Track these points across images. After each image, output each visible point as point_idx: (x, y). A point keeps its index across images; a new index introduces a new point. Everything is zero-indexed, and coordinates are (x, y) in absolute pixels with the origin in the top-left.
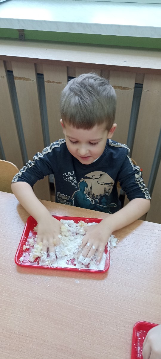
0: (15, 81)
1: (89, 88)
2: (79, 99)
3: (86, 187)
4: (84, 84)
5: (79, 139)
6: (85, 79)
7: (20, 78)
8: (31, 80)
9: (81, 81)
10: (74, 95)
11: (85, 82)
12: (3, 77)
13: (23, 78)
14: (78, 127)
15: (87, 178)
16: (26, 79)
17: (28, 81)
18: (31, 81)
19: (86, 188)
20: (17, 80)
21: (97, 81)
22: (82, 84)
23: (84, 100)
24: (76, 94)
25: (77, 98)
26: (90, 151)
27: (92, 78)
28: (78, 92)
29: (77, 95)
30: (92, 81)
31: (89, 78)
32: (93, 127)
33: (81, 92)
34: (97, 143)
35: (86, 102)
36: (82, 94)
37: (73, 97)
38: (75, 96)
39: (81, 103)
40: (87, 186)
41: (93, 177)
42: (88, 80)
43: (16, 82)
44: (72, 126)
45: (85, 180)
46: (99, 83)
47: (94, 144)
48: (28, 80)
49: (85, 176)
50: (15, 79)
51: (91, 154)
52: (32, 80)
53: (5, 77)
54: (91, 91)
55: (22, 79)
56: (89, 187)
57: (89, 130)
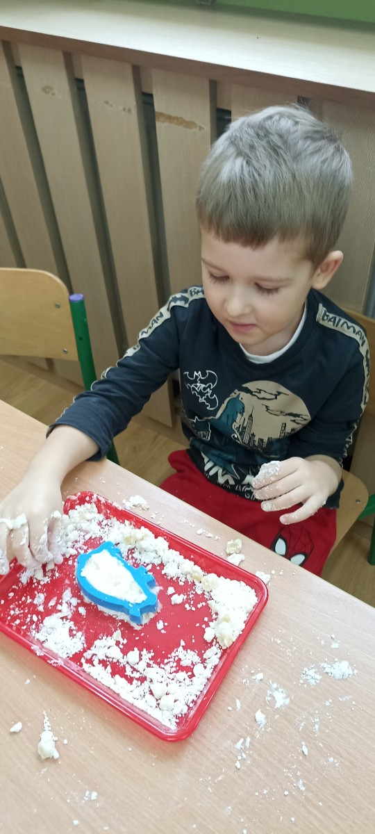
0: (158, 124)
1: (276, 139)
2: (242, 167)
3: (240, 413)
4: (265, 128)
5: (231, 269)
6: (270, 117)
7: (170, 118)
8: (196, 127)
9: (260, 123)
10: (235, 155)
11: (268, 124)
12: (129, 111)
13: (177, 118)
14: (228, 238)
15: (247, 391)
16: (185, 121)
17: (191, 129)
18: (197, 130)
19: (239, 415)
20: (163, 122)
21: (299, 127)
22: (261, 129)
23: (256, 170)
24: (240, 153)
25: (239, 161)
26: (254, 310)
27: (290, 116)
28: (248, 146)
29: (241, 155)
30: (286, 124)
31: (281, 115)
32: (265, 244)
33: (252, 147)
34: (276, 290)
35: (259, 175)
36: (255, 153)
37: (231, 159)
38: (236, 158)
39: (244, 175)
40: (244, 412)
41: (260, 393)
42: (278, 118)
43: (161, 127)
44: (213, 233)
45: (243, 395)
46: (306, 132)
47: (269, 291)
48: (189, 125)
49: (244, 385)
50: (156, 119)
51: (257, 320)
52: (201, 128)
53: (134, 112)
54: (279, 147)
55: (176, 121)
56: (246, 415)
57: (254, 249)
